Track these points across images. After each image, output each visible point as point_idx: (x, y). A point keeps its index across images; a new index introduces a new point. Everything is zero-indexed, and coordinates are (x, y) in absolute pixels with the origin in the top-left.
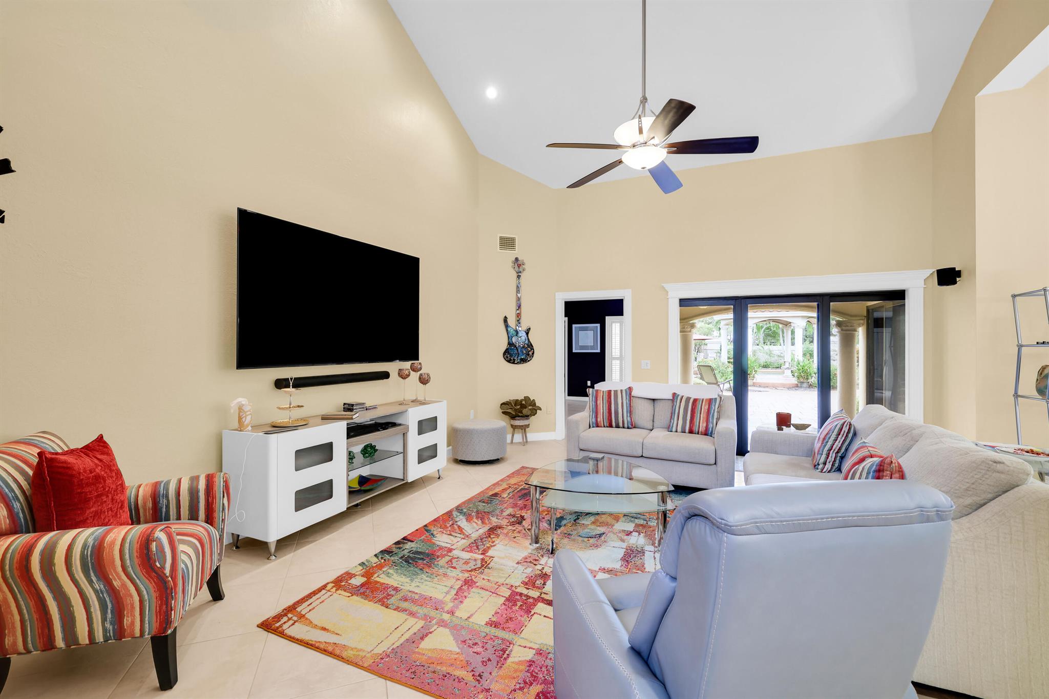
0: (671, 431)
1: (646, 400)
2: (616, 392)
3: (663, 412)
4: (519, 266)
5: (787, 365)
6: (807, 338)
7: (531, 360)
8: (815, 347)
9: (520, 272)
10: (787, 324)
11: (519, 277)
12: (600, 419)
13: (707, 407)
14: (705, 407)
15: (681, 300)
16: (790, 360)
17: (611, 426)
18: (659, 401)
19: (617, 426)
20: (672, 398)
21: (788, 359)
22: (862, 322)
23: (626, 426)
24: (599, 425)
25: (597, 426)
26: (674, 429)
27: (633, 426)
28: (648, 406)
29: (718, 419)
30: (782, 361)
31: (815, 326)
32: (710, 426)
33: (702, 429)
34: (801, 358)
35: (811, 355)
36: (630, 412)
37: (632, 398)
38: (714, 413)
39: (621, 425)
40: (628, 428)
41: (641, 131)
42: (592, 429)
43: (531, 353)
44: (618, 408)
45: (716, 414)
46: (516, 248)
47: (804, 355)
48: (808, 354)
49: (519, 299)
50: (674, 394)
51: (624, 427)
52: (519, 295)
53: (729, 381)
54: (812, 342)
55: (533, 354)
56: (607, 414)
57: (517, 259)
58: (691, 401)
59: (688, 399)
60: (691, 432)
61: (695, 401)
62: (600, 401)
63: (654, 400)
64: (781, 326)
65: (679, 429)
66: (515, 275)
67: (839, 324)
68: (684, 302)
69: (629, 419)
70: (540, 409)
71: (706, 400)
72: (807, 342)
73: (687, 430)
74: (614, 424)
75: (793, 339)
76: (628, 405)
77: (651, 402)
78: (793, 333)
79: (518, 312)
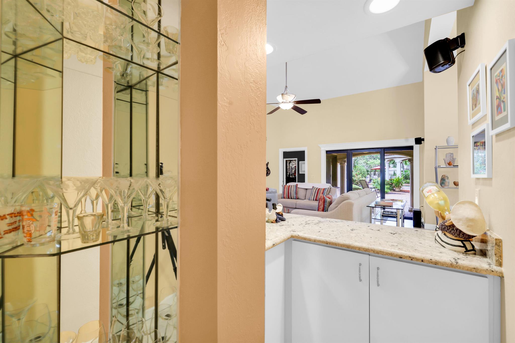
0: (310, 200)
1: (302, 189)
7: (269, 175)
12: (285, 196)
13: (323, 191)
17: (289, 198)
19: (291, 198)
24: (285, 198)
25: (284, 198)
26: (310, 199)
27: (297, 198)
28: (304, 191)
36: (296, 193)
37: (297, 188)
38: (325, 193)
39: (292, 198)
40: (295, 199)
42: (282, 199)
43: (269, 173)
44: (291, 192)
45: (325, 194)
50: (313, 187)
53: (374, 187)
55: (270, 173)
56: (288, 194)
59: (317, 188)
61: (319, 189)
62: (285, 189)
63: (307, 189)
65: (312, 199)
69: (295, 196)
71: (323, 189)
73: (315, 200)
74: (290, 197)
76: (295, 191)
77: (306, 190)
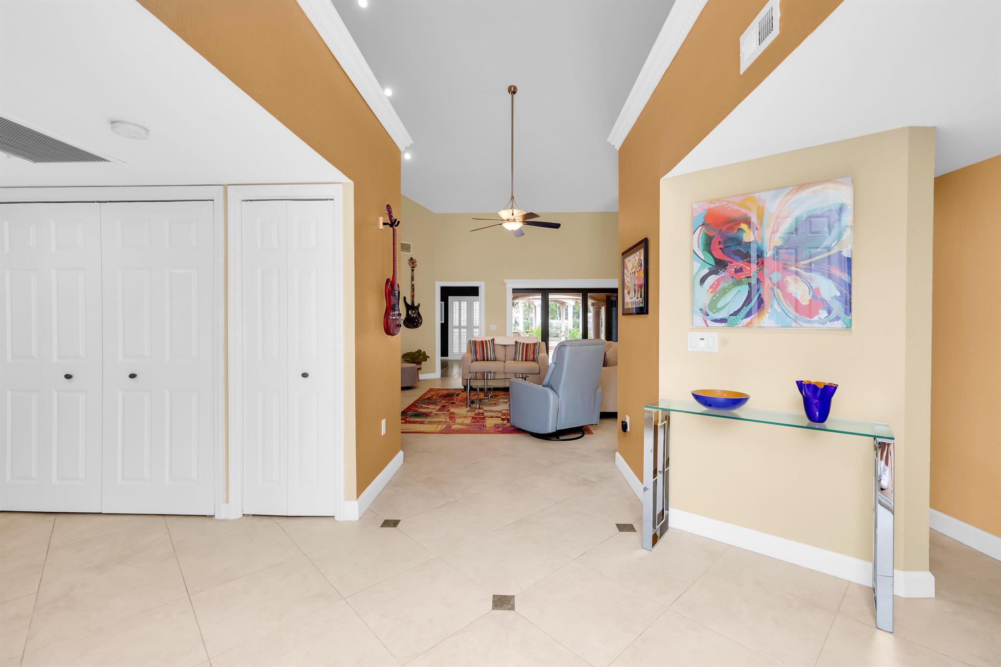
1: (501, 346)
2: (486, 341)
3: (511, 352)
4: (413, 263)
5: (563, 334)
6: (575, 314)
7: (420, 325)
8: (580, 321)
9: (414, 267)
10: (563, 303)
11: (413, 270)
12: (478, 356)
13: (533, 347)
14: (532, 348)
15: (513, 289)
16: (564, 330)
17: (484, 360)
18: (508, 346)
19: (488, 360)
20: (515, 344)
21: (563, 329)
22: (603, 303)
23: (492, 359)
24: (478, 359)
26: (517, 360)
27: (495, 360)
28: (502, 348)
29: (538, 353)
30: (559, 332)
31: (581, 305)
32: (535, 356)
33: (531, 358)
34: (572, 328)
35: (578, 327)
36: (494, 352)
37: (494, 345)
38: (536, 350)
39: (490, 359)
40: (493, 361)
41: (513, 214)
44: (487, 350)
46: (411, 251)
47: (574, 327)
48: (575, 325)
49: (413, 286)
50: (516, 342)
51: (491, 361)
52: (413, 283)
54: (578, 317)
55: (421, 321)
56: (482, 353)
57: (411, 258)
58: (525, 345)
59: (524, 344)
60: (526, 360)
61: (527, 344)
63: (505, 345)
64: (558, 304)
65: (520, 359)
66: (410, 269)
67: (593, 304)
68: (515, 291)
69: (493, 356)
70: (429, 357)
71: (533, 344)
72: (575, 318)
73: (524, 360)
75: (567, 315)
76: (493, 349)
77: (504, 347)
78: (567, 310)
79: (412, 294)
